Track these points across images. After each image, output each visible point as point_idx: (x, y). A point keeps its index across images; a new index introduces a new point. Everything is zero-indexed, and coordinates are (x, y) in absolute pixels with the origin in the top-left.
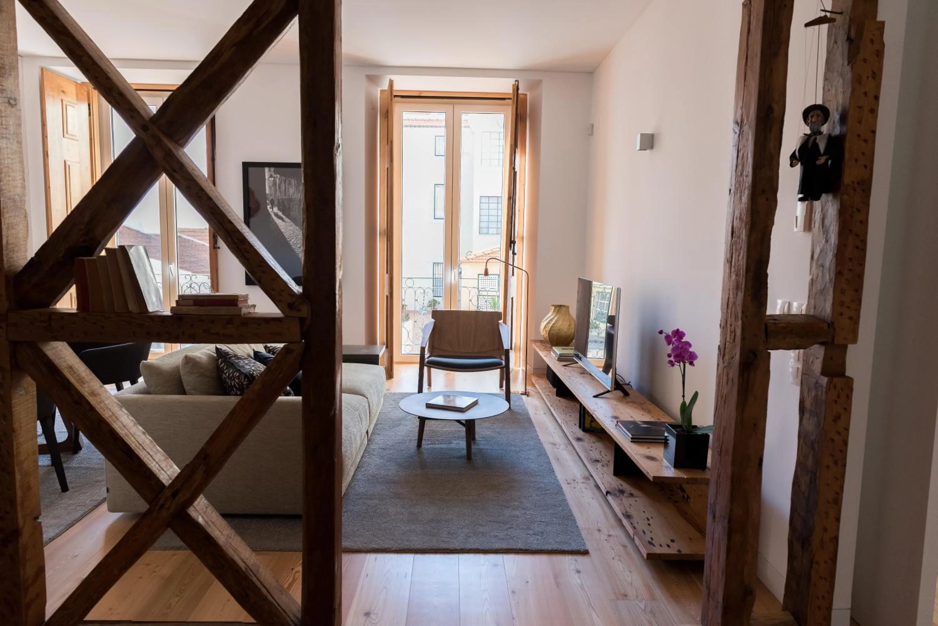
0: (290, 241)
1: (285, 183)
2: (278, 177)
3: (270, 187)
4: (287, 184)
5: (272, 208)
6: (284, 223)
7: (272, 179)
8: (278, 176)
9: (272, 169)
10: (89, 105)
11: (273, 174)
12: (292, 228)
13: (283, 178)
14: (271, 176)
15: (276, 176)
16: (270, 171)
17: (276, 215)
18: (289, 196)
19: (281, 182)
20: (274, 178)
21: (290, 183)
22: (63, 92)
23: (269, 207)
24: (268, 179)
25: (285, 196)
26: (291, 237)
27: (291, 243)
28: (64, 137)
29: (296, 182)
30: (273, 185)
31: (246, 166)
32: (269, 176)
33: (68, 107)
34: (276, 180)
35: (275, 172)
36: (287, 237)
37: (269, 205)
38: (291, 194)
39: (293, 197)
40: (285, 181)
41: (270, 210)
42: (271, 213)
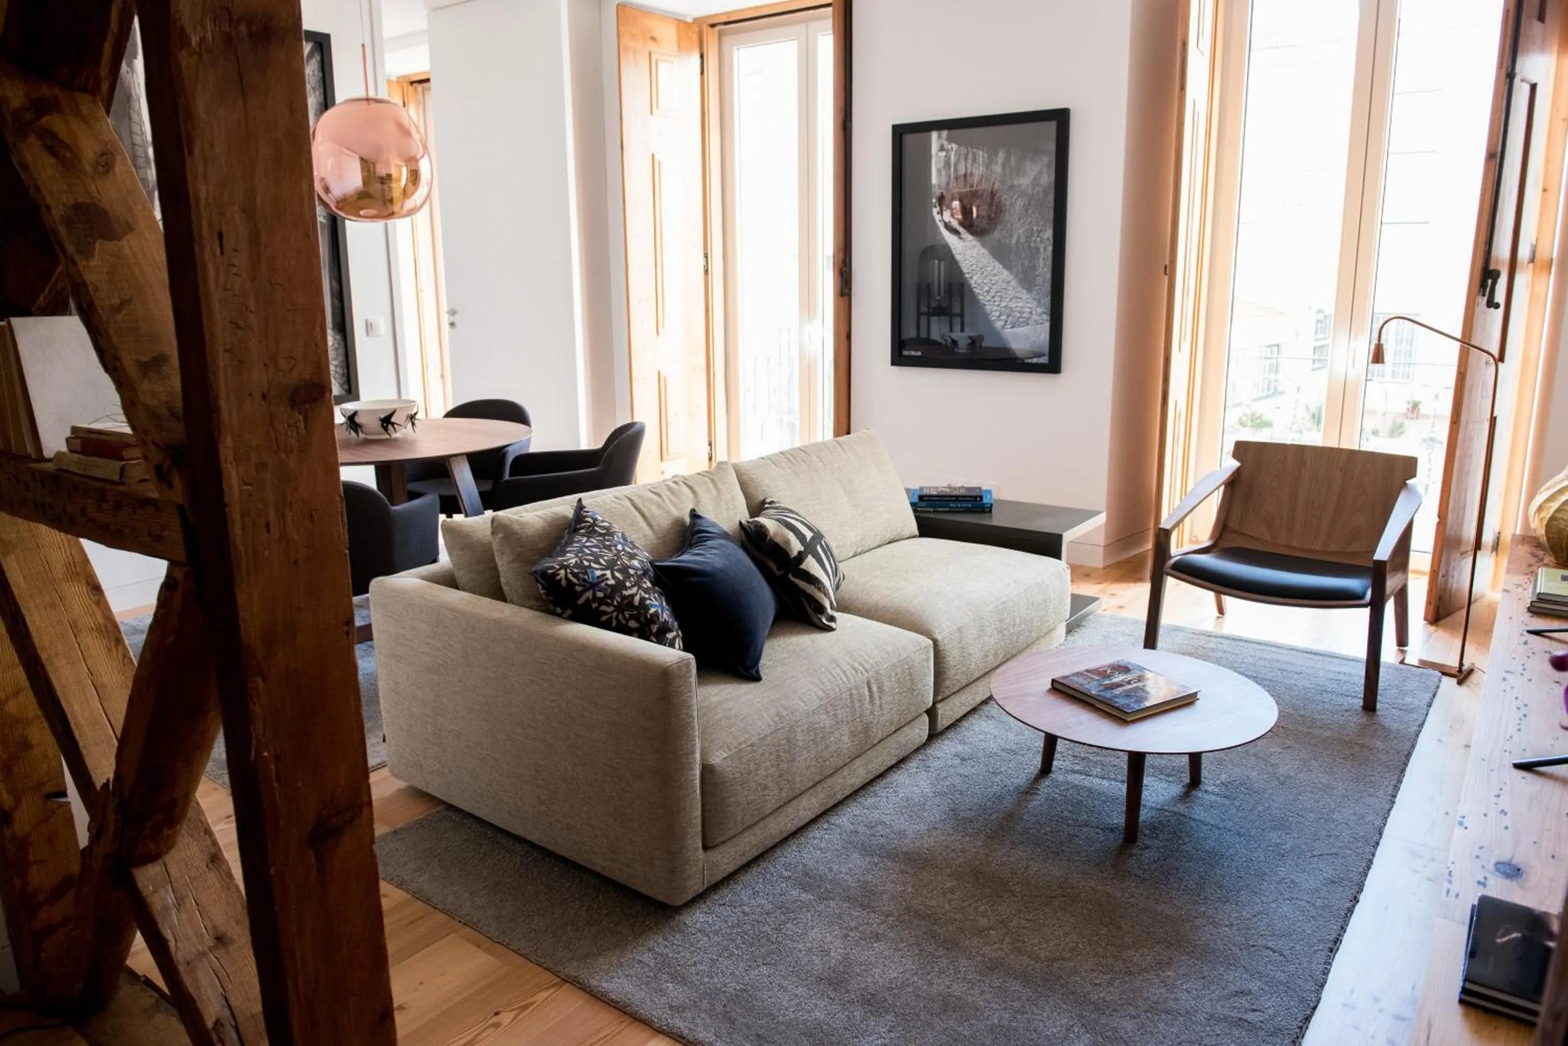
0: (971, 278)
1: (966, 160)
2: (954, 149)
3: (939, 171)
4: (969, 161)
5: (941, 213)
6: (961, 243)
7: (944, 154)
8: (954, 146)
9: (945, 133)
10: (702, 56)
11: (945, 143)
12: (975, 252)
13: (963, 150)
14: (942, 148)
15: (950, 147)
16: (940, 137)
17: (948, 226)
18: (972, 186)
19: (959, 159)
20: (947, 151)
21: (974, 160)
22: (653, 39)
23: (935, 211)
24: (937, 154)
25: (965, 186)
26: (973, 270)
27: (972, 282)
28: (652, 113)
29: (986, 156)
30: (944, 167)
31: (900, 132)
32: (939, 148)
33: (660, 64)
34: (950, 156)
35: (950, 140)
36: (965, 270)
37: (936, 207)
38: (975, 182)
39: (979, 188)
40: (967, 154)
41: (937, 217)
42: (938, 222)
